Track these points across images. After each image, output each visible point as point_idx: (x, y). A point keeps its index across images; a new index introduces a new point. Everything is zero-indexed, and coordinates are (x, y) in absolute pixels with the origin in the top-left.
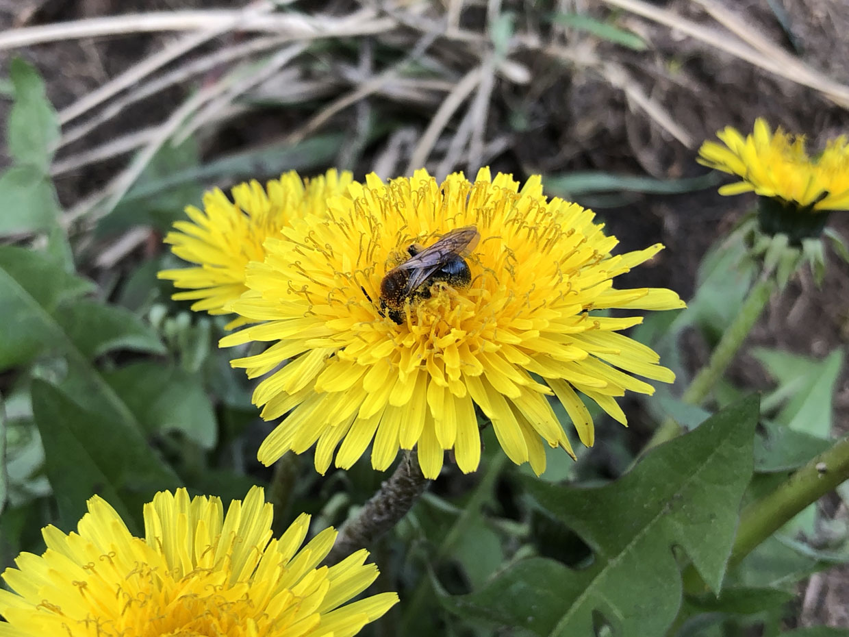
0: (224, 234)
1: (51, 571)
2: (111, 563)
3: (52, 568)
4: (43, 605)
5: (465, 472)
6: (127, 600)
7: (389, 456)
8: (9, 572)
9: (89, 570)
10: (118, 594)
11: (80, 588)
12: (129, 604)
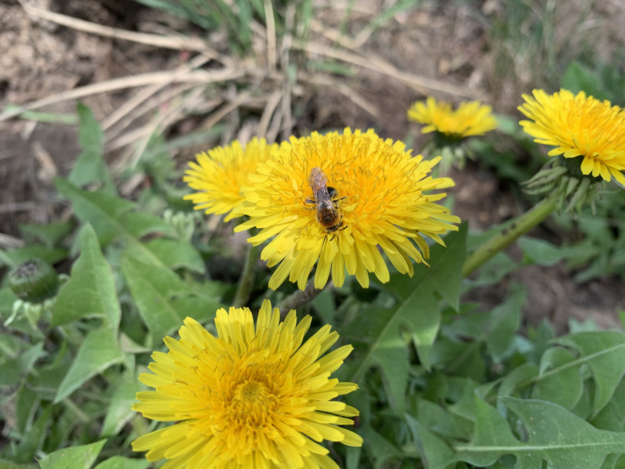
0: (214, 175)
1: (176, 362)
2: (207, 352)
3: (176, 360)
4: (177, 381)
5: (384, 283)
6: (223, 373)
7: (341, 279)
8: (152, 365)
9: (196, 359)
10: (215, 370)
11: (195, 370)
12: (223, 375)
